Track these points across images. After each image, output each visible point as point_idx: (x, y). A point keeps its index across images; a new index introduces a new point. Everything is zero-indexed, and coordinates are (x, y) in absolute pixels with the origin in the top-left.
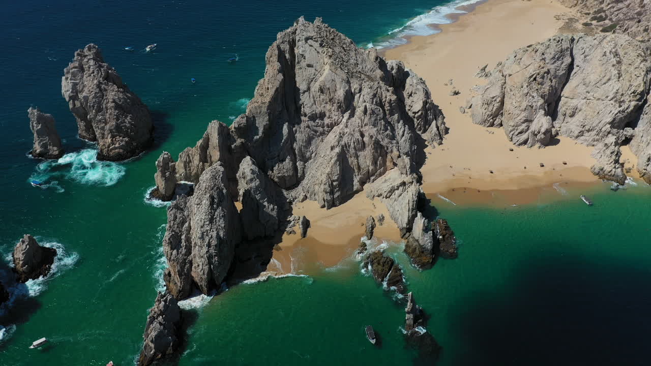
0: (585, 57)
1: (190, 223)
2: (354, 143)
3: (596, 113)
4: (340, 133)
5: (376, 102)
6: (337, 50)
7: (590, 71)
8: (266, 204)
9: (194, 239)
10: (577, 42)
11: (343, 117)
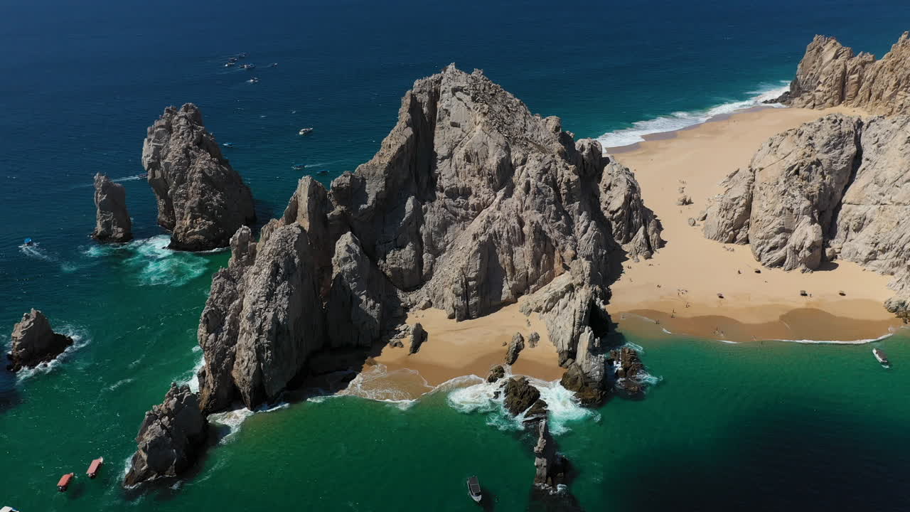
0: (879, 146)
1: (242, 301)
2: (508, 233)
3: (895, 224)
4: (488, 217)
5: (546, 179)
6: (497, 108)
7: (885, 164)
8: (363, 298)
9: (243, 324)
10: (868, 127)
11: (496, 196)
